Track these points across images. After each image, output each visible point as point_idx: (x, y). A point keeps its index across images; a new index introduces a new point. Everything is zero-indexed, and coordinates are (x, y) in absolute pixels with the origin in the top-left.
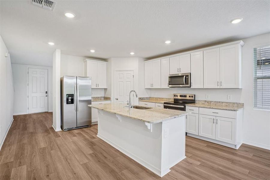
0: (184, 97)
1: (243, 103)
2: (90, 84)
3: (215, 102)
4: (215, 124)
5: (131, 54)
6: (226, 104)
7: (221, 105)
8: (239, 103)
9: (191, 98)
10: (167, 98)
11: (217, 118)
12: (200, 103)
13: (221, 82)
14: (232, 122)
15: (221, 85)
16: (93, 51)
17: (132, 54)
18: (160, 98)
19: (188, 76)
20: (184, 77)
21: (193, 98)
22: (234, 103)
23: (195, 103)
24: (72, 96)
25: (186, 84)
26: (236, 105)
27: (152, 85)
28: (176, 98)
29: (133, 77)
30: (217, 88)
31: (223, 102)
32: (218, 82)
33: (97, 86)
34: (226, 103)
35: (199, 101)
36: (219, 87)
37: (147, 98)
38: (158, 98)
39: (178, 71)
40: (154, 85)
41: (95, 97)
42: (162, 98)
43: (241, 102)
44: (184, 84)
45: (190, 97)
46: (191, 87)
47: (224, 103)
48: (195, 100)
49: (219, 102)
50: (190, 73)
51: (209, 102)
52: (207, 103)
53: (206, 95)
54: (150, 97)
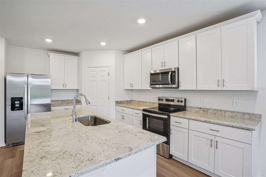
0: (172, 101)
1: (260, 114)
2: (49, 84)
3: (214, 110)
4: (213, 148)
5: (101, 45)
6: (231, 114)
7: (223, 114)
8: (253, 114)
9: (180, 104)
10: (150, 103)
11: (217, 139)
12: (193, 110)
13: (224, 81)
14: (243, 149)
15: (223, 86)
16: (49, 41)
17: (103, 44)
18: (142, 102)
19: (174, 72)
20: (170, 73)
21: (183, 104)
22: (244, 114)
23: (186, 110)
24: (21, 99)
25: (172, 84)
26: (247, 116)
27: (131, 85)
28: (161, 102)
29: (109, 74)
30: (216, 89)
31: (226, 111)
32: (219, 81)
33: (65, 86)
34: (232, 112)
35: (191, 107)
36: (219, 89)
37: (127, 101)
38: (140, 102)
39: (162, 66)
40: (133, 85)
41: (63, 100)
42: (145, 102)
43: (256, 113)
44: (169, 84)
45: (178, 101)
46: (180, 89)
47: (227, 113)
48: (185, 106)
49: (221, 110)
50: (178, 68)
51: (205, 111)
52: (202, 111)
53: (201, 99)
54: (131, 100)
